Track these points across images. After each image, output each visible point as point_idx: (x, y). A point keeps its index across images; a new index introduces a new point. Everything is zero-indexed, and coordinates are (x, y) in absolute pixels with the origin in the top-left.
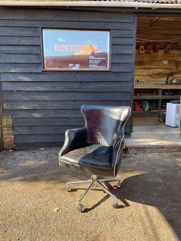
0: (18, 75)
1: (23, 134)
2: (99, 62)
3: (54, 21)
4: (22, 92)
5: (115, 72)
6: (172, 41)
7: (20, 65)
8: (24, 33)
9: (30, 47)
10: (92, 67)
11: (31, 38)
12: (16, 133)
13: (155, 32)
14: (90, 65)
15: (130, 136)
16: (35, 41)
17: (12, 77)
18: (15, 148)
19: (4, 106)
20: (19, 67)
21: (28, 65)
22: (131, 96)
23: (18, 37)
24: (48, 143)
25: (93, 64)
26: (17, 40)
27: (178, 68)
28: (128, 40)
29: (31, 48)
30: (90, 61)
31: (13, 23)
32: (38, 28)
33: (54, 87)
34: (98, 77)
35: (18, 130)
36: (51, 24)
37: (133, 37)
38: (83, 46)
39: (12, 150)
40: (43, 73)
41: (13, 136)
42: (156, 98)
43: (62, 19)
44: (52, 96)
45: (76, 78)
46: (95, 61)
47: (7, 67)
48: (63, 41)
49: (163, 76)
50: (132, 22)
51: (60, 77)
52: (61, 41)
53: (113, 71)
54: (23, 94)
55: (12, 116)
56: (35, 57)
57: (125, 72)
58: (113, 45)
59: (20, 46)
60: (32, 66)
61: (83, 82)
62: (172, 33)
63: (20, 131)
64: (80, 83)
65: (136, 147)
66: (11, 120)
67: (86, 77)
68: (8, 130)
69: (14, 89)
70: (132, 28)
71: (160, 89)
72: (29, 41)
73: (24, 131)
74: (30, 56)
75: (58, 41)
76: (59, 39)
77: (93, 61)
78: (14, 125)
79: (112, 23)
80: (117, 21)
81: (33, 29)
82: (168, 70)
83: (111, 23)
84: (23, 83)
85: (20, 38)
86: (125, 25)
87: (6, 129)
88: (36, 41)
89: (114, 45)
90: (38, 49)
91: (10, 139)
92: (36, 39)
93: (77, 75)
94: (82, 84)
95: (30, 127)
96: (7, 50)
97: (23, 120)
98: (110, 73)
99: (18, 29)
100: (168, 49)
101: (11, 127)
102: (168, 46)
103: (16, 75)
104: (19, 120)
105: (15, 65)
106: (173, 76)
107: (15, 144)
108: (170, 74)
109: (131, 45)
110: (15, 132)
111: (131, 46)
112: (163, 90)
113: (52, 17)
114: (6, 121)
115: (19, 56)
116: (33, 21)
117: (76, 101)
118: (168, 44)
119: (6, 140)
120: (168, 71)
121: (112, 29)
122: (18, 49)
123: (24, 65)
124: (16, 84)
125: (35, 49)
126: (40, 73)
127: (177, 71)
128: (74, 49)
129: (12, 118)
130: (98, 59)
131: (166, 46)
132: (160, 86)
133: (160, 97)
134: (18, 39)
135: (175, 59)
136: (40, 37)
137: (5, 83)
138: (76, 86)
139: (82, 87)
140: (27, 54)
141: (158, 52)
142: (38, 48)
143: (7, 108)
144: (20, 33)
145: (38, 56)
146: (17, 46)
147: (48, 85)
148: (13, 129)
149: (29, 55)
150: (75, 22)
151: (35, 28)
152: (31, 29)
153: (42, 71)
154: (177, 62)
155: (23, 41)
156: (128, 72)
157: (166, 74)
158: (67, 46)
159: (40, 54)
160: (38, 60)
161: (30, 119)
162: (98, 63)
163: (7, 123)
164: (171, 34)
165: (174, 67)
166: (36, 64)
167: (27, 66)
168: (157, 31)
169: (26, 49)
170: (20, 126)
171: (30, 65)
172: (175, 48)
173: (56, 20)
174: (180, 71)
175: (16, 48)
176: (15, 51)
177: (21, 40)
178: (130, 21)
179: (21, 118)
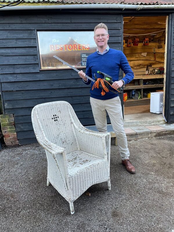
0: (17, 76)
1: (25, 130)
3: (48, 24)
4: (22, 92)
7: (18, 66)
8: (21, 36)
11: (27, 40)
13: (135, 27)
14: (83, 63)
16: (31, 42)
17: (11, 78)
18: (19, 144)
19: (5, 106)
20: (17, 69)
21: (26, 66)
27: (155, 59)
28: (116, 39)
29: (27, 49)
30: (82, 59)
31: (9, 26)
32: (34, 31)
33: (52, 85)
35: (20, 127)
36: (45, 26)
37: (121, 36)
38: (76, 46)
40: (41, 72)
41: (16, 133)
42: (138, 87)
43: (56, 21)
44: (50, 94)
45: (72, 76)
47: (6, 68)
49: (143, 67)
50: (119, 22)
51: (57, 75)
52: (55, 42)
54: (22, 93)
55: (13, 115)
56: (32, 57)
59: (17, 48)
60: (30, 67)
61: (79, 79)
63: (22, 127)
64: (75, 80)
65: (129, 134)
66: (13, 118)
68: (11, 127)
69: (14, 89)
70: (120, 28)
71: (142, 79)
72: (25, 43)
73: (26, 128)
74: (28, 57)
75: (53, 42)
76: (54, 40)
77: (85, 59)
78: (16, 123)
80: (106, 21)
81: (29, 31)
82: (147, 61)
84: (22, 83)
85: (16, 41)
86: (113, 25)
87: (8, 127)
88: (32, 44)
90: (34, 50)
91: (13, 136)
92: (32, 41)
93: (73, 73)
94: (77, 81)
96: (5, 53)
97: (24, 117)
100: (147, 42)
101: (13, 125)
103: (15, 75)
104: (20, 118)
105: (13, 66)
106: (151, 66)
107: (18, 140)
108: (149, 65)
109: (120, 43)
110: (18, 129)
112: (144, 80)
113: (46, 20)
114: (8, 120)
115: (17, 57)
116: (29, 24)
118: (147, 37)
119: (10, 137)
120: (147, 63)
122: (15, 51)
123: (22, 66)
124: (16, 85)
125: (32, 50)
126: (38, 73)
127: (155, 62)
128: (68, 49)
129: (14, 116)
131: (145, 39)
132: (142, 77)
133: (142, 86)
134: (15, 42)
135: (153, 51)
136: (36, 39)
137: (5, 84)
138: (72, 83)
139: (78, 84)
140: (24, 55)
141: (137, 45)
142: (35, 49)
143: (8, 107)
144: (17, 36)
145: (35, 56)
146: (14, 49)
147: (46, 83)
148: (15, 126)
149: (26, 56)
151: (31, 31)
152: (27, 31)
153: (40, 71)
154: (155, 53)
155: (20, 43)
157: (145, 65)
158: (61, 46)
159: (36, 55)
160: (36, 61)
163: (9, 121)
164: (149, 28)
165: (153, 59)
166: (33, 65)
168: (136, 26)
169: (24, 51)
170: (22, 123)
171: (28, 66)
172: (152, 40)
173: (50, 22)
174: (158, 61)
175: (13, 50)
176: (12, 53)
177: (18, 42)
178: (117, 21)
179: (22, 116)
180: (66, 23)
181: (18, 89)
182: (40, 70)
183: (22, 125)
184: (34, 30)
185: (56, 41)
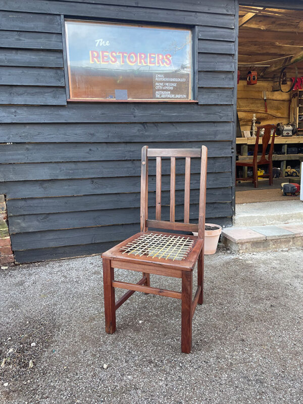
0: (18, 111)
1: (30, 230)
2: (174, 87)
3: (89, 5)
4: (27, 146)
5: (204, 105)
6: (258, 65)
7: (22, 90)
8: (29, 25)
9: (42, 53)
10: (161, 96)
11: (43, 35)
12: (16, 230)
14: (157, 92)
15: (232, 223)
16: (51, 41)
17: (4, 114)
18: (14, 262)
20: (18, 95)
21: (37, 90)
22: (232, 149)
23: (16, 33)
24: (83, 245)
25: (163, 90)
26: (14, 39)
27: (266, 111)
28: (226, 46)
29: (43, 55)
30: (157, 84)
31: (6, 3)
32: (58, 17)
33: (92, 135)
34: (174, 114)
35: (19, 224)
36: (83, 9)
37: (233, 42)
38: (143, 56)
39: (7, 267)
40: (70, 105)
41: (9, 237)
44: (88, 153)
45: (135, 117)
46: (167, 84)
48: (105, 44)
49: (244, 123)
50: (232, 13)
51: (103, 114)
52: (101, 45)
53: (201, 102)
54: (28, 149)
55: (5, 196)
56: (51, 73)
57: (221, 105)
58: (199, 54)
59: (20, 52)
60: (48, 93)
61: (148, 125)
62: (260, 51)
63: (23, 225)
64: (141, 125)
65: (252, 240)
66: (4, 203)
67: (152, 114)
69: (9, 139)
70: (232, 25)
72: (39, 40)
73: (33, 225)
74: (42, 72)
75: (97, 45)
76: (98, 41)
77: (162, 84)
78: (11, 215)
79: (197, 13)
80: (206, 9)
81: (48, 17)
83: (194, 13)
84: (28, 126)
85: (19, 35)
86: (219, 19)
88: (52, 43)
89: (201, 55)
90: (58, 58)
91: (2, 244)
92: (54, 38)
93: (136, 111)
94: (145, 128)
95: (43, 216)
97: (30, 202)
98: (196, 107)
99: (15, 16)
100: (254, 79)
101: (4, 219)
102: (254, 73)
103: (13, 110)
104: (21, 203)
105: (9, 89)
106: (260, 123)
107: (13, 252)
109: (230, 55)
110: (13, 228)
111: (231, 58)
112: (250, 146)
115: (19, 71)
116: (47, 2)
117: (135, 162)
118: (254, 70)
121: (197, 24)
122: (16, 57)
123: (29, 90)
124: (15, 130)
125: (51, 58)
126: (63, 106)
127: (266, 115)
128: (127, 60)
129: (6, 200)
130: (172, 80)
131: (250, 73)
134: (17, 37)
135: (263, 96)
136: (60, 34)
138: (135, 130)
139: (146, 134)
140: (35, 67)
142: (59, 55)
144: (21, 25)
145: (59, 72)
146: (14, 52)
147: (79, 130)
148: (7, 221)
149: (39, 70)
150: (129, 8)
151: (51, 17)
152: (43, 17)
153: (68, 102)
154: (265, 100)
155: (27, 40)
156: (226, 105)
157: (248, 121)
158: (114, 54)
159: (60, 69)
160: (59, 80)
161: (44, 200)
162: (172, 88)
165: (262, 110)
166: (55, 89)
167: (37, 92)
169: (34, 57)
170: (24, 215)
171: (42, 90)
172: (262, 77)
173: (94, 2)
174: (271, 115)
175: (10, 55)
176: (9, 61)
177: (23, 39)
178: (227, 11)
179: (25, 199)
180: (127, 6)
181: (19, 140)
182: (69, 100)
183: (24, 219)
184: (59, 15)
185: (104, 42)
